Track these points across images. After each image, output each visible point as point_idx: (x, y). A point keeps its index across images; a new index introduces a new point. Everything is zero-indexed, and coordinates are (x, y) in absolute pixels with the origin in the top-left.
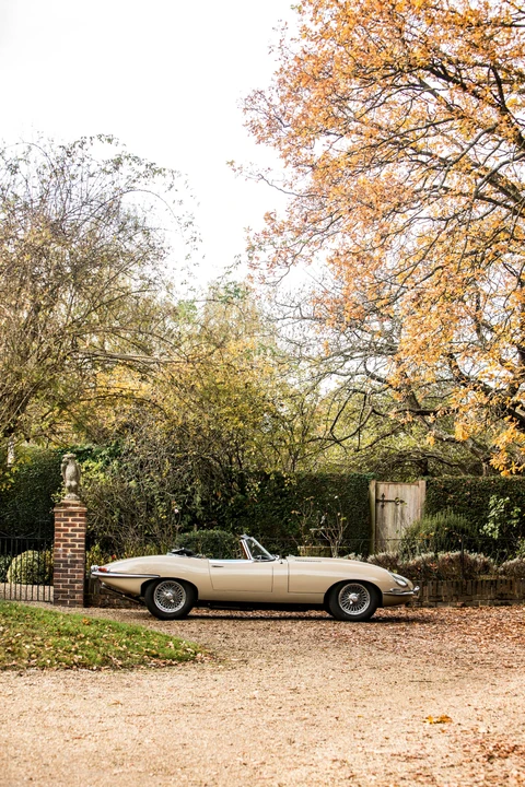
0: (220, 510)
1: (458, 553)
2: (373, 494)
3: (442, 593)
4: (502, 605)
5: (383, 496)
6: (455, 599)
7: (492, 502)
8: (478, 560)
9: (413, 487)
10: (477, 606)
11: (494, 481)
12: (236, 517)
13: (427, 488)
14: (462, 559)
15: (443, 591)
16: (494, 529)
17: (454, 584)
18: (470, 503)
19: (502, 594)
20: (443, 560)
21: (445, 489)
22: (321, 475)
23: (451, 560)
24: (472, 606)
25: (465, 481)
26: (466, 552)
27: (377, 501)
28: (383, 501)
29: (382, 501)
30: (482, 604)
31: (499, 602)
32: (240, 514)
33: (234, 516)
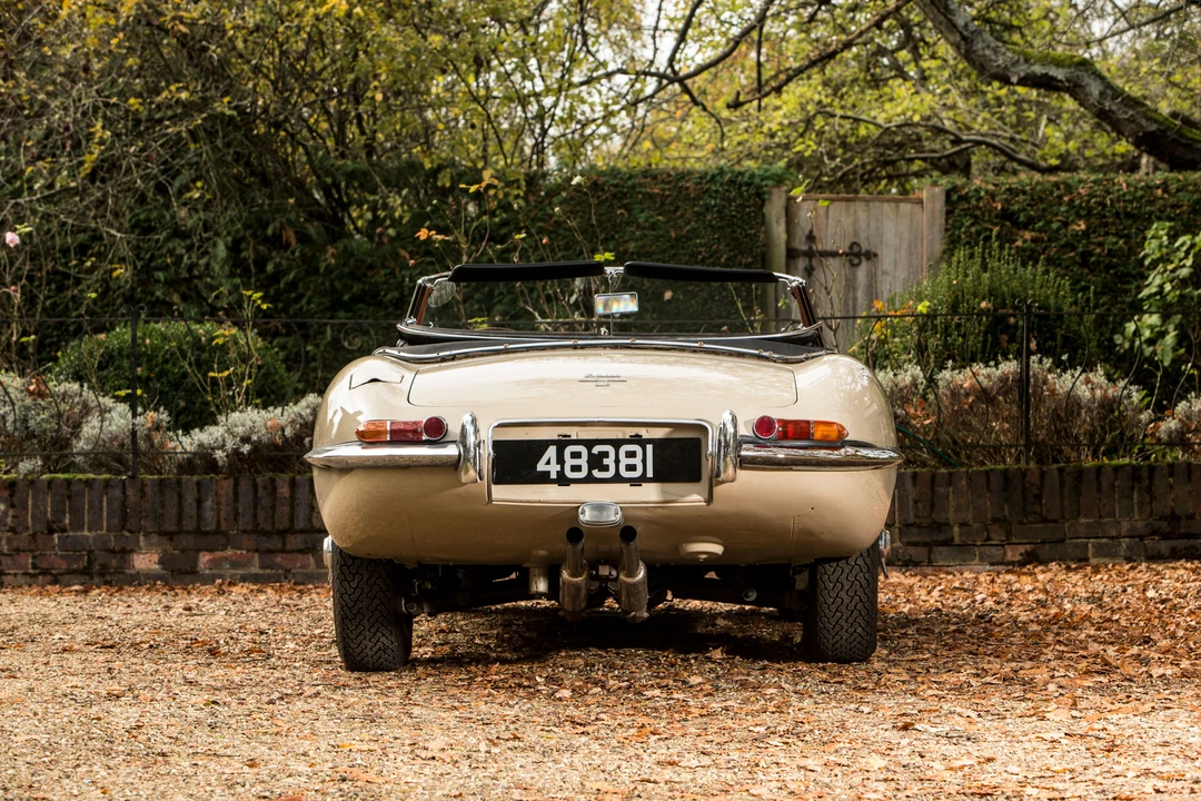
0: (293, 285)
1: (1009, 367)
2: (779, 231)
3: (951, 516)
4: (1174, 556)
5: (811, 238)
6: (997, 538)
7: (1151, 249)
8: (1084, 392)
9: (905, 207)
10: (1083, 560)
11: (1165, 186)
12: (348, 307)
13: (949, 213)
14: (1022, 385)
15: (955, 508)
16: (1163, 334)
17: (996, 482)
18: (1086, 255)
19: (1173, 518)
20: (955, 393)
21: (1006, 215)
22: (614, 172)
23: (984, 395)
24: (1061, 559)
25: (1069, 188)
26: (1039, 365)
27: (792, 254)
28: (810, 254)
29: (807, 255)
30: (1100, 551)
31: (1164, 546)
32: (356, 299)
33: (336, 305)
